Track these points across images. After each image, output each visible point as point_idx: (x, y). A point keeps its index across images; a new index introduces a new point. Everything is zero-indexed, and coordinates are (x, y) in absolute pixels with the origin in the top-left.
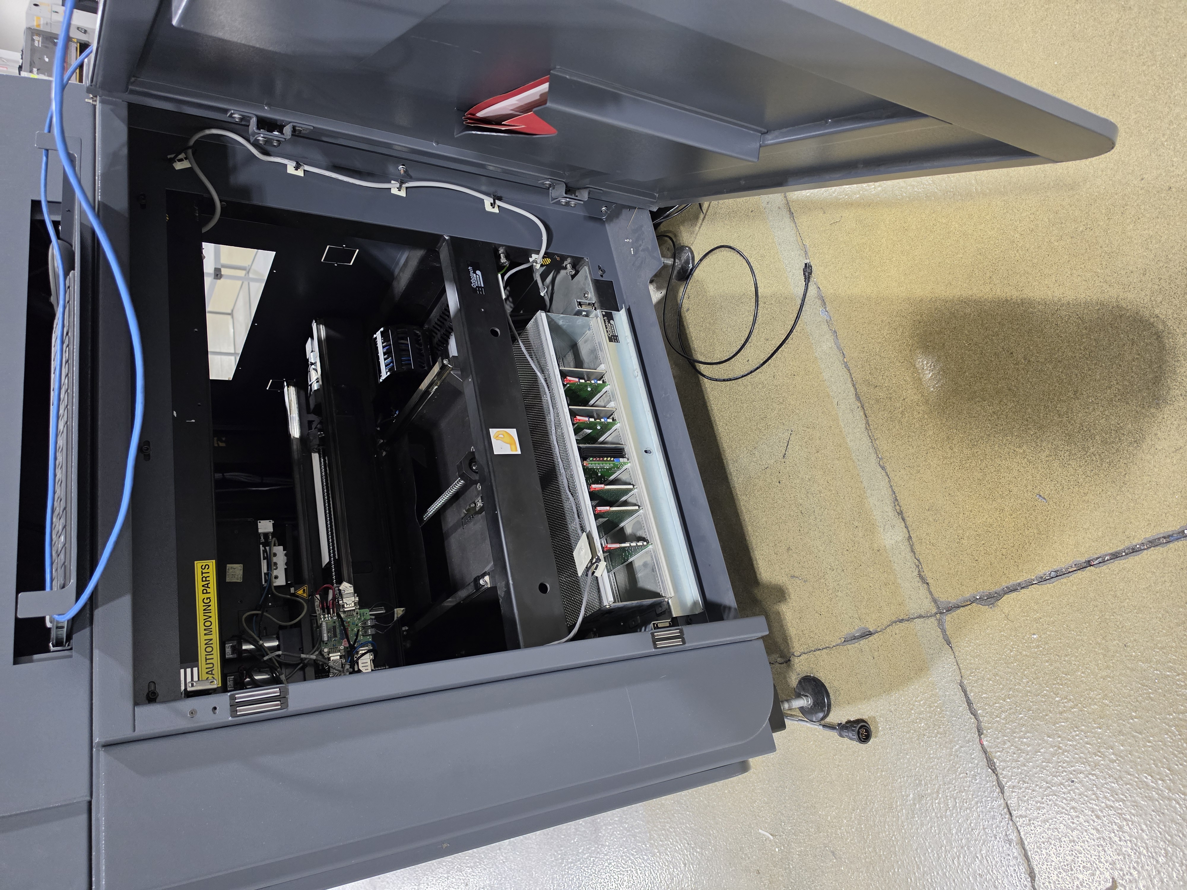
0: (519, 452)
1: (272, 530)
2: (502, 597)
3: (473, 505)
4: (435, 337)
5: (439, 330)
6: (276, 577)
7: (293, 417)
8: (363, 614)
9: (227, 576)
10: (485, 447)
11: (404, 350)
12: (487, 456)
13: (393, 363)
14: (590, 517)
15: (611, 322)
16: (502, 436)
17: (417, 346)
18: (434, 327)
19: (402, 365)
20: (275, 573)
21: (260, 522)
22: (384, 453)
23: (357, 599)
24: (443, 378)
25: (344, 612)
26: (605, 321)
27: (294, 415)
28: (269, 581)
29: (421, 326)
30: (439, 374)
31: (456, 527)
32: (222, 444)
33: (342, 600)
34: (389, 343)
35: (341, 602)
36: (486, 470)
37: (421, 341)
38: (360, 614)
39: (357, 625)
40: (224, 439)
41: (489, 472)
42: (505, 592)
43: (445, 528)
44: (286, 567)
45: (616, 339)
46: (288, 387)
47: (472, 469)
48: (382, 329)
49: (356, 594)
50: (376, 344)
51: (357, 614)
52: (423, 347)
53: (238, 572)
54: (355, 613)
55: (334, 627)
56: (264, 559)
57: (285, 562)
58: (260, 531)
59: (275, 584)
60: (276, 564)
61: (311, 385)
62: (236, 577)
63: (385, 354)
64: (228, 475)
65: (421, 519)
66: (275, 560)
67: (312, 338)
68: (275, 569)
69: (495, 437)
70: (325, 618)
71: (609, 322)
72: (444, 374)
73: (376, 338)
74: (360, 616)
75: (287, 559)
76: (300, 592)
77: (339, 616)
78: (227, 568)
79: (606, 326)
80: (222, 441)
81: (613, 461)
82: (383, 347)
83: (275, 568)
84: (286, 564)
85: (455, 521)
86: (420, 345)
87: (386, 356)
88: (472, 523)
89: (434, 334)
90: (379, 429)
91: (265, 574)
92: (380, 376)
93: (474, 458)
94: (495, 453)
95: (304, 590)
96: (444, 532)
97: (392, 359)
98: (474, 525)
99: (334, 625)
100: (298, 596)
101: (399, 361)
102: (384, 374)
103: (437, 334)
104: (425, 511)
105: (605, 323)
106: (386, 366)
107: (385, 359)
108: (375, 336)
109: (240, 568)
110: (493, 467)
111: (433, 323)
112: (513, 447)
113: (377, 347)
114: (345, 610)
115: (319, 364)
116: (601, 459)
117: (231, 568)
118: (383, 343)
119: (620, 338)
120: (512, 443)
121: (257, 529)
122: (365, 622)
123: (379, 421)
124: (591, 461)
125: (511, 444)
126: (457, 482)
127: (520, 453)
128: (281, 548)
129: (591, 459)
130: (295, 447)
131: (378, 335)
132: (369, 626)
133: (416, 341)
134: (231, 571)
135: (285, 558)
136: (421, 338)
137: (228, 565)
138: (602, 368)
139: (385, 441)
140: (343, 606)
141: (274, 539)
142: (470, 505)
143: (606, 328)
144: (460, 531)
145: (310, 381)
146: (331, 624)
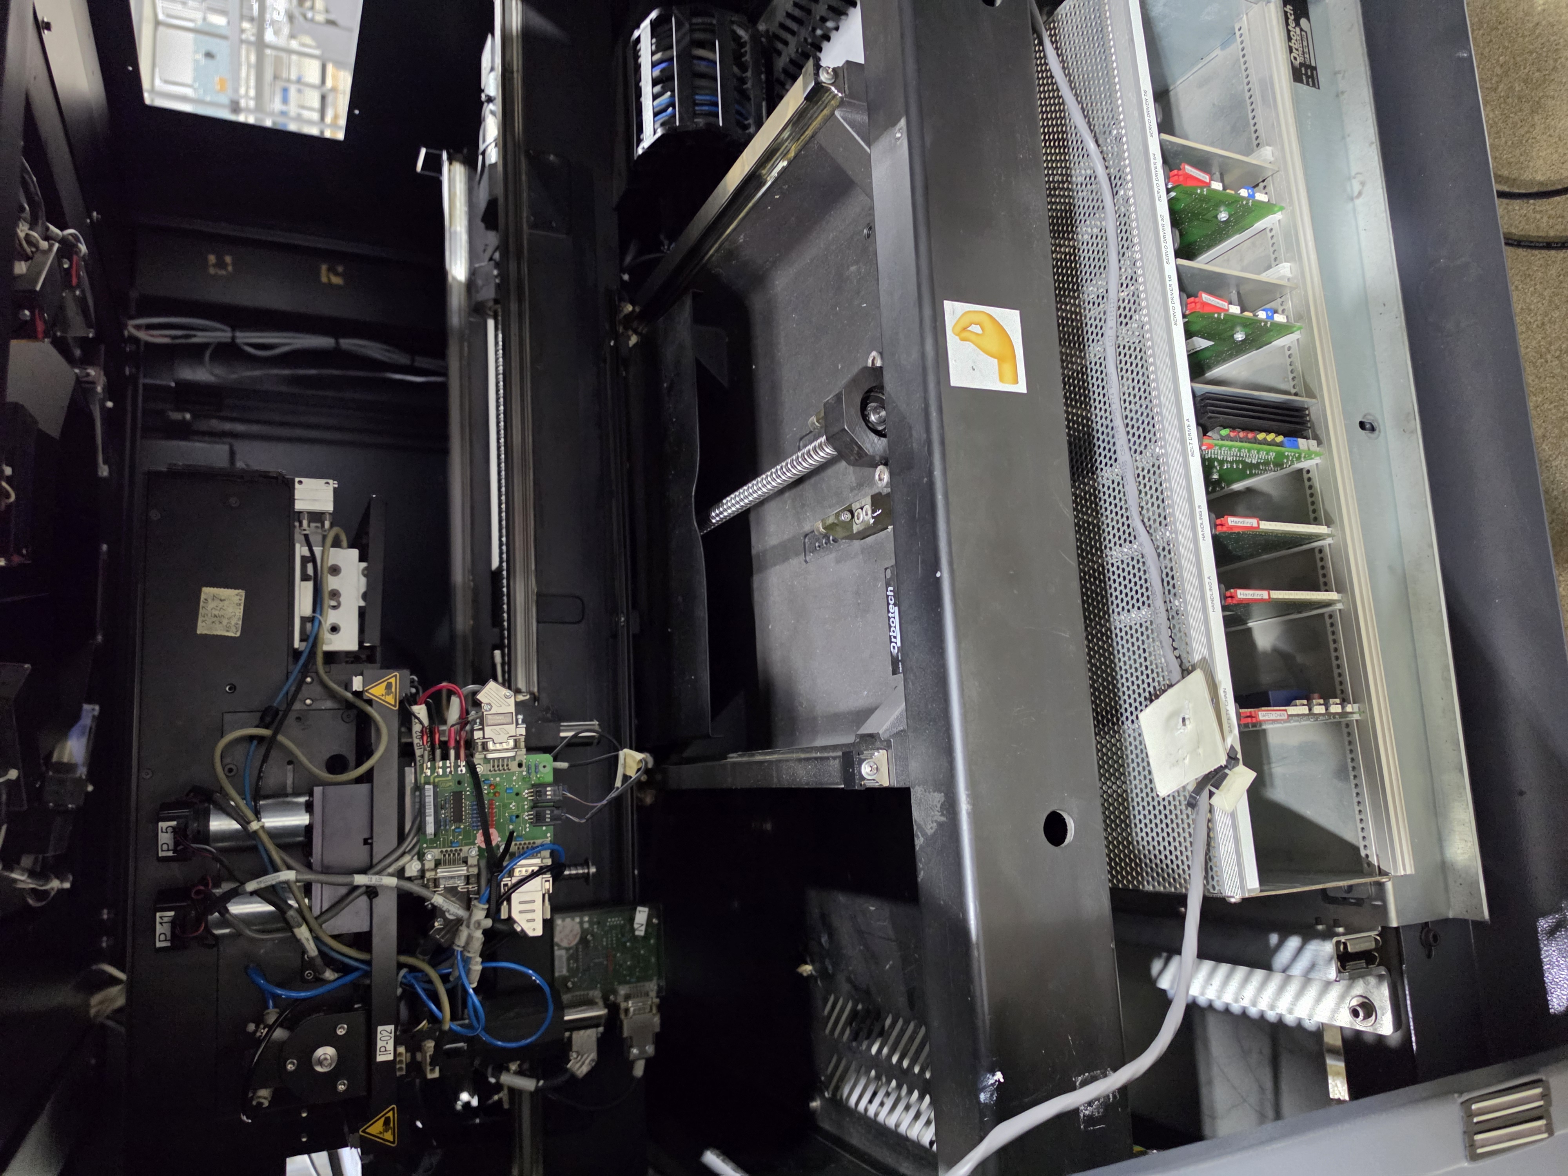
0: (1021, 387)
1: (329, 507)
2: (924, 834)
3: (845, 517)
4: (779, 53)
5: (793, 33)
6: (334, 629)
7: (455, 232)
8: (536, 767)
9: (200, 619)
10: (923, 355)
11: (703, 76)
12: (926, 390)
13: (674, 108)
14: (1212, 615)
15: (1303, 21)
16: (977, 329)
17: (735, 69)
18: (782, 26)
19: (695, 115)
20: (332, 617)
21: (300, 482)
22: (634, 340)
23: (522, 730)
24: (809, 132)
25: (487, 760)
26: (1287, 19)
27: (458, 229)
28: (312, 639)
29: (752, 20)
30: (799, 119)
31: (785, 552)
32: (336, 280)
33: (483, 729)
34: (668, 53)
35: (478, 735)
36: (918, 432)
37: (747, 58)
38: (529, 768)
39: (517, 794)
40: (340, 269)
41: (929, 442)
42: (940, 825)
43: (757, 546)
44: (362, 604)
45: (1312, 77)
46: (450, 163)
47: (865, 418)
48: (654, 15)
49: (520, 717)
50: (636, 56)
51: (520, 765)
52: (749, 74)
53: (230, 610)
54: (516, 763)
55: (458, 796)
56: (305, 578)
57: (363, 589)
58: (299, 506)
59: (326, 648)
60: (335, 594)
61: (484, 153)
62: (225, 622)
63: (655, 83)
64: (346, 343)
65: (704, 518)
66: (332, 583)
67: (493, 35)
68: (334, 607)
69: (959, 328)
70: (433, 769)
71: (1298, 24)
72: (812, 119)
73: (638, 40)
74: (528, 772)
75: (369, 584)
76: (377, 691)
77: (471, 768)
78: (203, 597)
79: (1289, 31)
80: (337, 274)
81: (1281, 445)
82: (654, 65)
83: (333, 603)
84: (365, 596)
85: (786, 537)
86: (743, 68)
87: (658, 88)
88: (833, 556)
89: (780, 46)
90: (626, 277)
91: (304, 620)
92: (639, 141)
93: (881, 388)
94: (953, 384)
95: (389, 686)
96: (754, 552)
97: (673, 96)
98: (838, 561)
99: (458, 788)
100: (370, 702)
101: (688, 102)
102: (650, 133)
103: (786, 43)
104: (717, 499)
105: (1287, 24)
106: (656, 114)
107: (655, 97)
108: (636, 34)
109: (236, 599)
110: (942, 427)
111: (780, 16)
112: (1007, 368)
113: (640, 66)
114: (490, 756)
115: (499, 100)
116: (1250, 435)
117: (214, 598)
118: (653, 54)
119: (1323, 76)
120: (1004, 357)
121: (291, 500)
122: (538, 789)
123: (628, 259)
124: (1223, 438)
125: (1001, 360)
126: (815, 449)
127: (1024, 391)
128: (355, 553)
129: (1225, 432)
130: (456, 300)
131: (644, 31)
132: (549, 801)
133: (734, 56)
134: (211, 605)
135: (363, 580)
136: (747, 48)
137: (206, 590)
138: (1265, 156)
139: (637, 309)
140: (485, 747)
141: (336, 530)
142: (837, 515)
143: (1290, 39)
144: (795, 563)
145: (484, 141)
146: (449, 784)
